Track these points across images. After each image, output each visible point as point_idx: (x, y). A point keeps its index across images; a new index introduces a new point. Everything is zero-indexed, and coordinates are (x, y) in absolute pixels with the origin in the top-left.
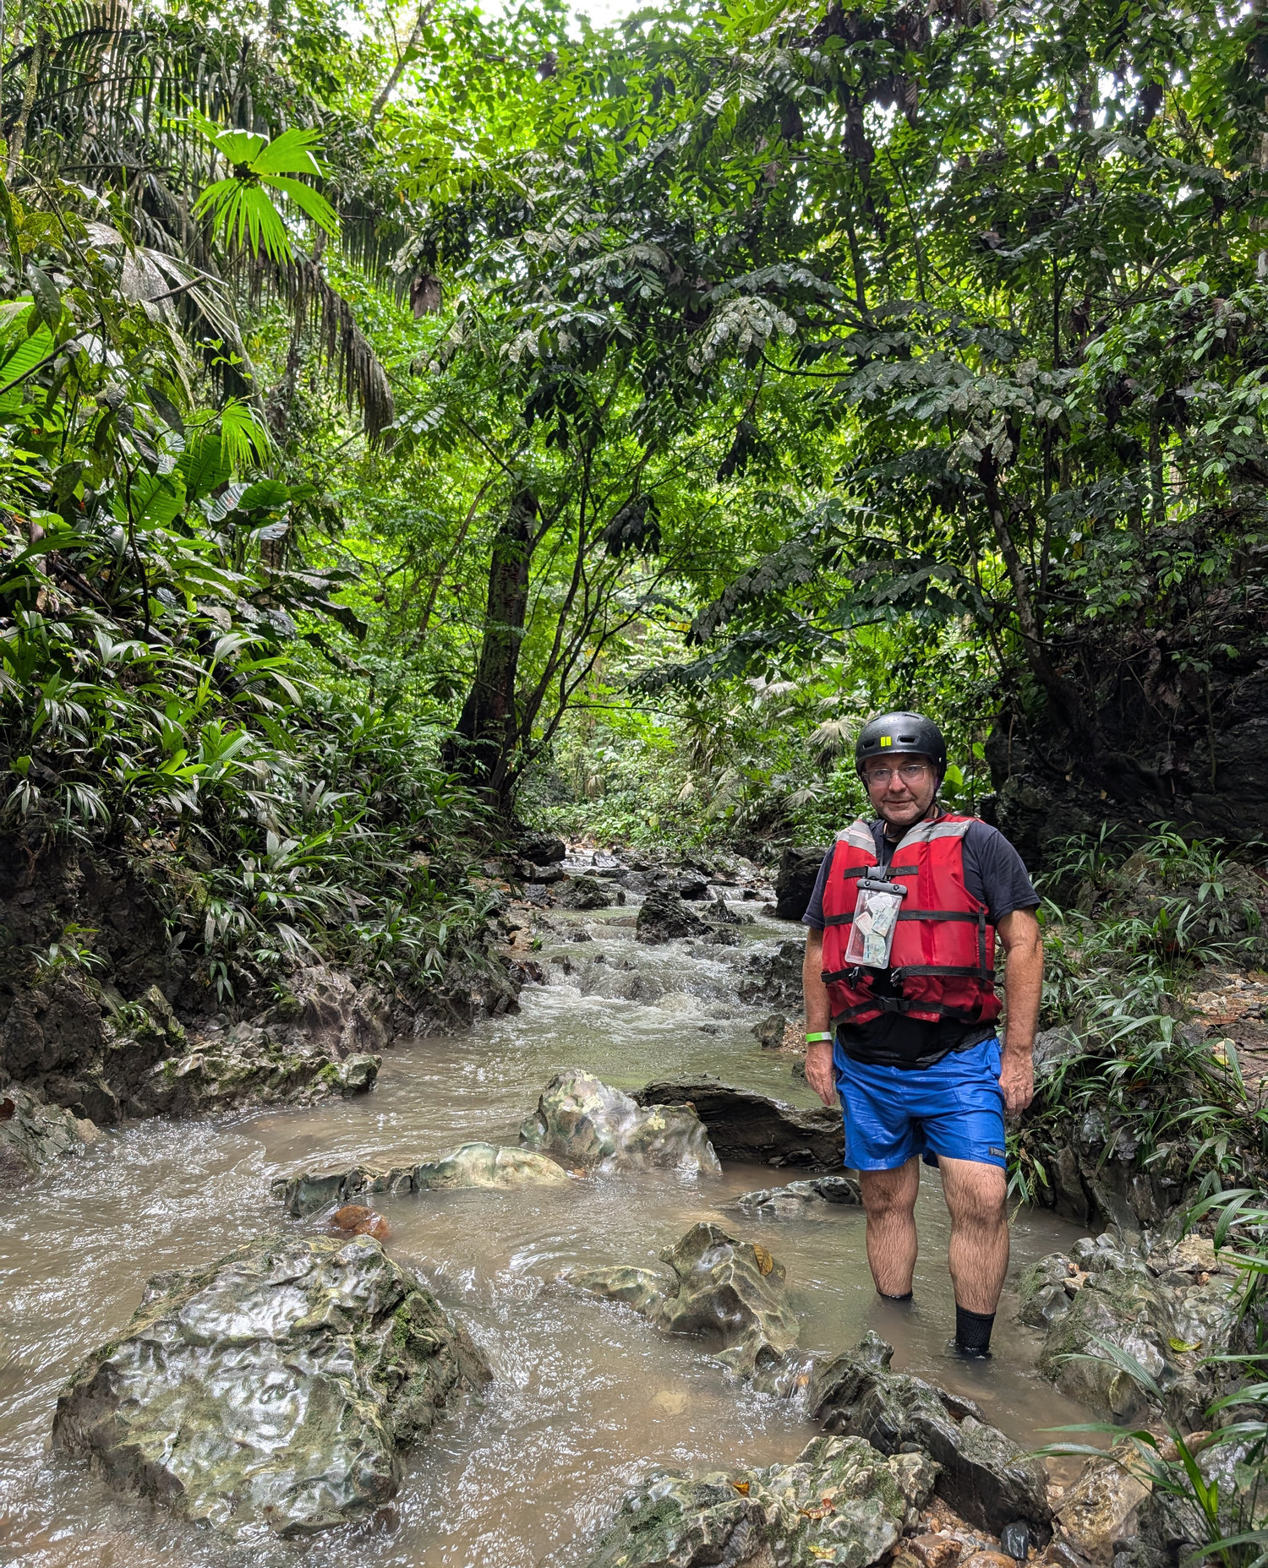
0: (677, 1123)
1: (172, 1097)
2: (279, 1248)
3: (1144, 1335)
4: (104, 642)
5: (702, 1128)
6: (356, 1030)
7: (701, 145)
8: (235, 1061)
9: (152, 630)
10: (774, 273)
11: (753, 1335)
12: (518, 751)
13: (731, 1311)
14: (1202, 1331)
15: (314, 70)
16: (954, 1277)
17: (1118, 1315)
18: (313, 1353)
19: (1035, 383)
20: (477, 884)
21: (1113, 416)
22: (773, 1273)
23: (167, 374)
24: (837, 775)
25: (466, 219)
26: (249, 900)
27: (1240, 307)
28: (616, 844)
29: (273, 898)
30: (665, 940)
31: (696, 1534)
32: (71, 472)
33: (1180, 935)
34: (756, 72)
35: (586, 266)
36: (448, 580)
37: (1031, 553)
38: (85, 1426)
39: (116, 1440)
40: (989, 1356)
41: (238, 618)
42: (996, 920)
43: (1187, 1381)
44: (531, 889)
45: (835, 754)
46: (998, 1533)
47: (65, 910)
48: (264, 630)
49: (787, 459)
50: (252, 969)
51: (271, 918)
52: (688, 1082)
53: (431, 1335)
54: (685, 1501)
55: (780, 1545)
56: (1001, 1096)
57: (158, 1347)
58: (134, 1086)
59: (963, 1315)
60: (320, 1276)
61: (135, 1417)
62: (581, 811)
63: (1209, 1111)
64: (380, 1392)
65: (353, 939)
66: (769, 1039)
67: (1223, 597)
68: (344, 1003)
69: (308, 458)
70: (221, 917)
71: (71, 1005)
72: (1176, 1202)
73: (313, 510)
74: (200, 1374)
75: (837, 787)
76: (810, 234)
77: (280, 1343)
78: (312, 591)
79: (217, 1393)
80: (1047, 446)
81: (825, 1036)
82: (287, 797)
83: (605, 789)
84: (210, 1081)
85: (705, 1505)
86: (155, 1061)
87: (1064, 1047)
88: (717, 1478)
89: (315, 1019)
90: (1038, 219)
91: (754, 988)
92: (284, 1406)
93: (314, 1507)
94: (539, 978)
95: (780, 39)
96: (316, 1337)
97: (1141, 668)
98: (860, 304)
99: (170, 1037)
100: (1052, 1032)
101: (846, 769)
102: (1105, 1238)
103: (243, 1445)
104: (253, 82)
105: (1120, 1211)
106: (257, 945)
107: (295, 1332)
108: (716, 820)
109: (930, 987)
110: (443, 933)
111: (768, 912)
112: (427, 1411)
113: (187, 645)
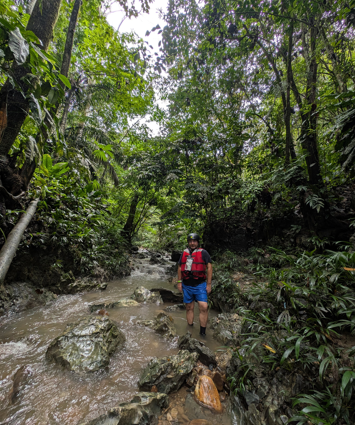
0: (157, 295)
1: (71, 290)
2: (91, 318)
3: (229, 331)
4: (70, 214)
5: (161, 296)
6: (104, 278)
7: (167, 154)
8: (83, 284)
9: (78, 213)
10: (176, 170)
11: (169, 332)
12: (132, 233)
13: (165, 328)
14: (237, 329)
15: (112, 137)
16: (200, 321)
17: (225, 327)
18: (96, 338)
19: (210, 188)
20: (125, 254)
21: (220, 193)
22: (172, 321)
23: (87, 176)
24: (181, 239)
25: (133, 158)
26: (88, 256)
27: (236, 181)
28: (147, 248)
29: (93, 256)
30: (154, 264)
31: (161, 369)
32: (69, 188)
33: (231, 266)
34: (174, 146)
35: (150, 167)
36: (124, 207)
37: (209, 209)
38: (53, 352)
39: (58, 355)
40: (205, 335)
41: (92, 211)
42: (206, 264)
43: (235, 338)
44: (133, 255)
45: (180, 236)
46: (208, 366)
47: (57, 257)
48: (95, 213)
49: (175, 194)
50: (88, 268)
51: (92, 259)
52: (158, 288)
53: (116, 334)
54: (159, 363)
55: (175, 370)
56: (206, 291)
57: (68, 337)
58: (64, 288)
59: (201, 327)
60: (98, 323)
61: (62, 350)
62: (141, 242)
63: (236, 294)
64: (107, 345)
65: (105, 263)
66: (170, 280)
67: (234, 218)
68: (102, 274)
69: (104, 188)
70: (84, 259)
71: (56, 274)
72: (232, 308)
73: (104, 196)
74: (75, 342)
76: (180, 165)
77: (90, 336)
78: (104, 208)
79: (78, 345)
80: (211, 196)
81: (181, 281)
82: (96, 240)
83: (145, 239)
84: (78, 287)
85: (163, 363)
86: (69, 284)
87: (215, 283)
88: (164, 358)
89: (97, 277)
90: (210, 167)
91: (168, 272)
92: (89, 348)
93: (94, 367)
94: (134, 270)
95: (177, 142)
96: (96, 335)
97: (224, 227)
98: (187, 175)
99: (72, 279)
100: (213, 281)
102: (222, 314)
103: (82, 355)
104: (103, 137)
105: (224, 310)
106: (89, 264)
107: (93, 334)
108: (162, 245)
109: (197, 274)
110: (120, 262)
111: (170, 260)
112: (115, 348)
113: (83, 215)
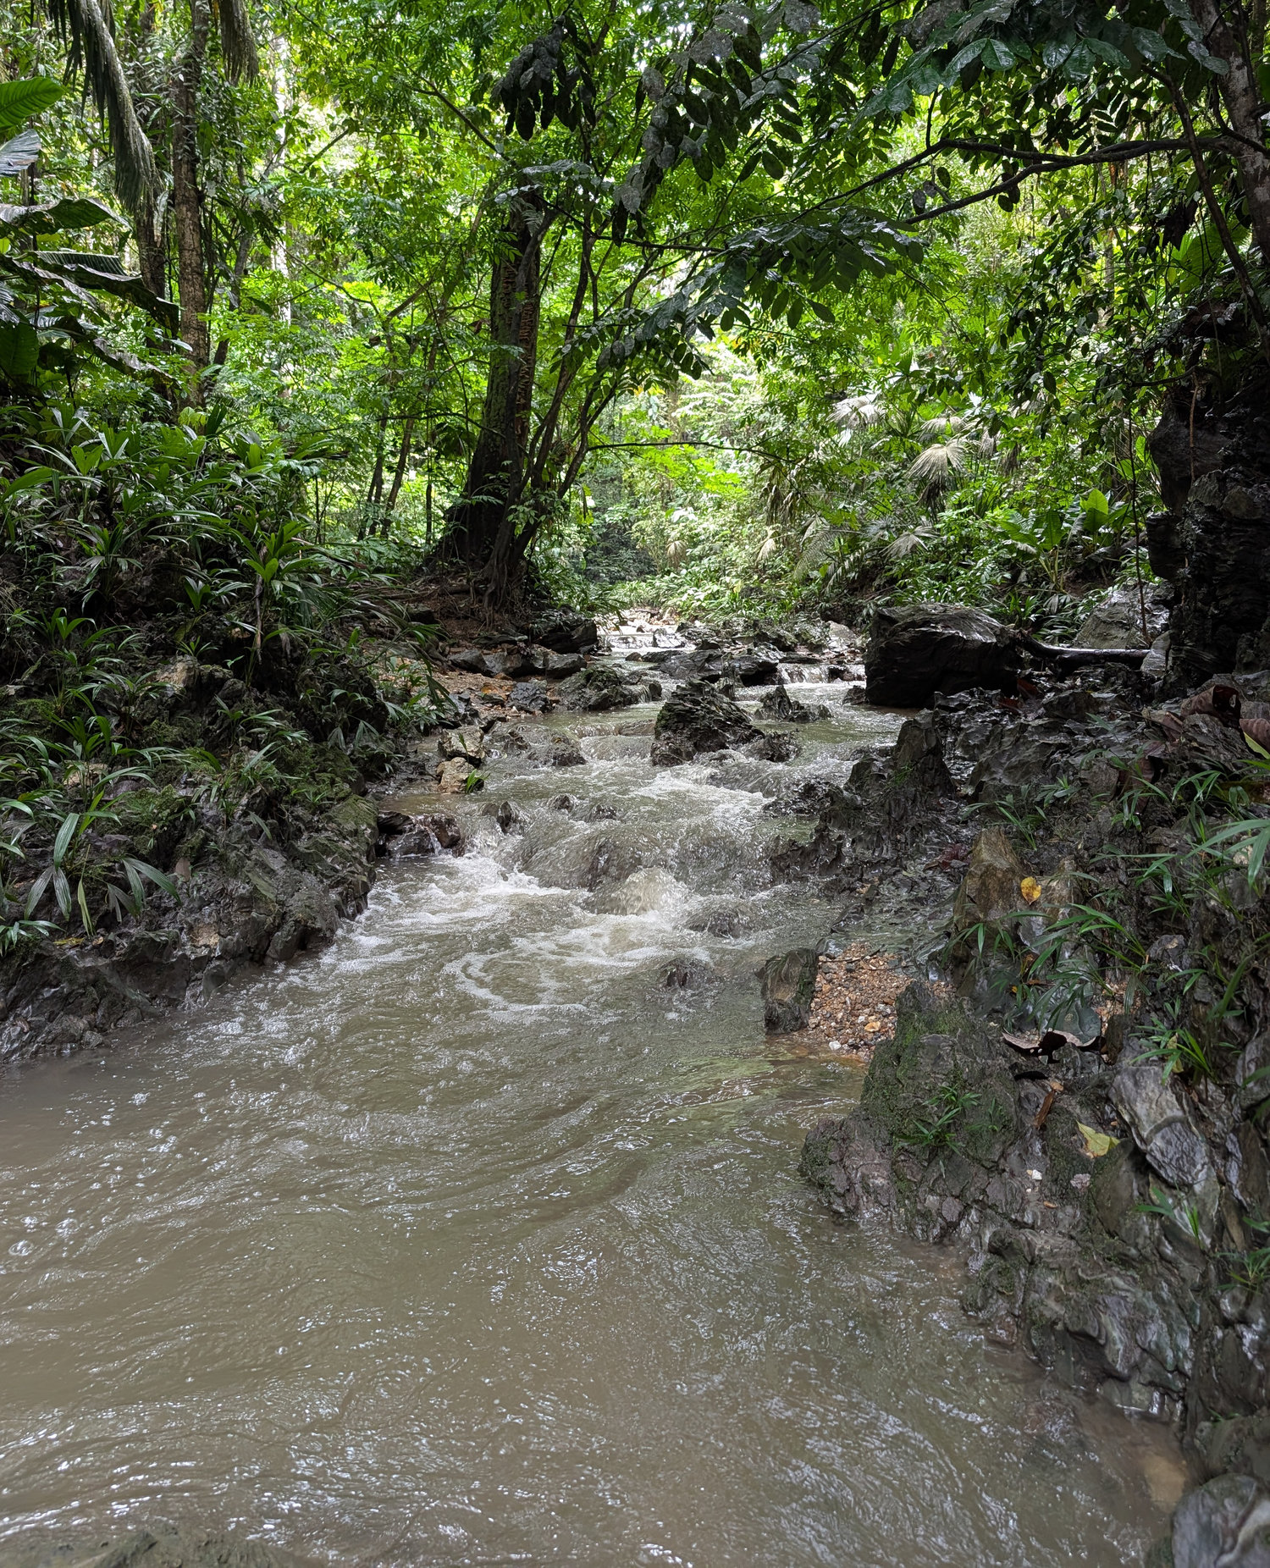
24: (949, 514)
30: (690, 757)
44: (530, 688)
45: (944, 488)
62: (662, 583)
75: (949, 530)
83: (685, 556)
94: (452, 844)
101: (960, 505)
108: (807, 580)
111: (849, 698)
